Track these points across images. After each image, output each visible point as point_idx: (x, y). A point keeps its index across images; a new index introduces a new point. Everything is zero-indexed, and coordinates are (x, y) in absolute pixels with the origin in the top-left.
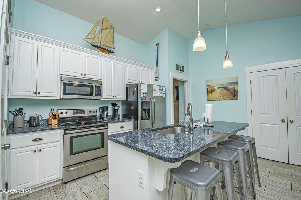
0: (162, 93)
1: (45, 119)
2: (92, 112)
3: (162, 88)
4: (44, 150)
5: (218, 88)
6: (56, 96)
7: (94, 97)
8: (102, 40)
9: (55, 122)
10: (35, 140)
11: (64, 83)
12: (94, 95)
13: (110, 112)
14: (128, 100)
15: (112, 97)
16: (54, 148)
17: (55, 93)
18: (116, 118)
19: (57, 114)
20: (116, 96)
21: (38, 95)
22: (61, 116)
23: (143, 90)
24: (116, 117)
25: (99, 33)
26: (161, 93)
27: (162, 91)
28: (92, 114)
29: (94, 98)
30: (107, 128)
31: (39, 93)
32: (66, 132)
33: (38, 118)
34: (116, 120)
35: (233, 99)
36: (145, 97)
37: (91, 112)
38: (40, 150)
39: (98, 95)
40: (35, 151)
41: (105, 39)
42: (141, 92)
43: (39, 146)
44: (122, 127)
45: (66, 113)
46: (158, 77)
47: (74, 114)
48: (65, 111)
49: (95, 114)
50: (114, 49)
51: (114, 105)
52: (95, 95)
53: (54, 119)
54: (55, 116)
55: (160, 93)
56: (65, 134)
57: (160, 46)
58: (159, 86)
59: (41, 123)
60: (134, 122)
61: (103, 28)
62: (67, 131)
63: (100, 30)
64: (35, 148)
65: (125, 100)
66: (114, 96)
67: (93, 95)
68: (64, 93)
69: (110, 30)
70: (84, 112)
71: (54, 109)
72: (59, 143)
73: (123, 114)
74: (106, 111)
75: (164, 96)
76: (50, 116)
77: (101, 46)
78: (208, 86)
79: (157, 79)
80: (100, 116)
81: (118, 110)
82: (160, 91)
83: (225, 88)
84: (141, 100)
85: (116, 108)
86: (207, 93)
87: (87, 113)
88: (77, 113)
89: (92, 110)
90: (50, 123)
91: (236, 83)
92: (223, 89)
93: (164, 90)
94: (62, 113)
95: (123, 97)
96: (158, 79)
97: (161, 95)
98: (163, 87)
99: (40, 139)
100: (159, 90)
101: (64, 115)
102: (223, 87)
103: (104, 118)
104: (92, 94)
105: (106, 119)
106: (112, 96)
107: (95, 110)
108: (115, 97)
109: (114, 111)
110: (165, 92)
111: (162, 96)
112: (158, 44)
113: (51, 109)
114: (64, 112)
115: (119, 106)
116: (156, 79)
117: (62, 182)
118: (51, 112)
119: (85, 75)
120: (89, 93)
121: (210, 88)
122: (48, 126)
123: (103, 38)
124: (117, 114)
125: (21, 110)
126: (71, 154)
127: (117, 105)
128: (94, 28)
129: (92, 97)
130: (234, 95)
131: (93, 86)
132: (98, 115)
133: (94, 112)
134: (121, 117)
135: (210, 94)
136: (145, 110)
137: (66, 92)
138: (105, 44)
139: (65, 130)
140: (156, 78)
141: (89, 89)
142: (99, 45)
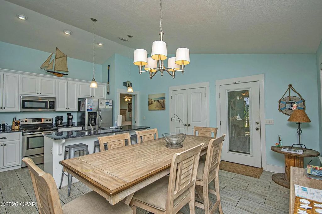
1: (10, 126)
2: (49, 120)
3: (108, 102)
4: (8, 145)
5: (155, 101)
6: (17, 109)
7: (48, 109)
8: (57, 66)
9: (17, 128)
10: (1, 139)
11: (23, 101)
12: (48, 108)
13: (65, 121)
14: (81, 110)
15: (65, 109)
16: (15, 144)
18: (70, 125)
19: (18, 123)
20: (69, 108)
21: (4, 109)
22: (21, 123)
23: (89, 104)
25: (53, 62)
27: (108, 104)
28: (49, 122)
29: (48, 110)
31: (4, 108)
32: (24, 134)
33: (4, 125)
35: (162, 110)
36: (91, 109)
37: (47, 120)
38: (5, 145)
39: (52, 108)
40: (2, 146)
41: (59, 65)
43: (4, 142)
45: (26, 121)
47: (32, 122)
49: (51, 122)
50: (68, 72)
51: (69, 114)
52: (49, 108)
53: (16, 126)
54: (16, 124)
56: (23, 135)
57: (110, 67)
59: (6, 128)
60: (83, 127)
61: (57, 58)
63: (54, 59)
64: (2, 143)
65: (78, 110)
66: (67, 108)
68: (24, 107)
69: (63, 58)
70: (41, 121)
71: (15, 119)
72: (19, 141)
74: (60, 120)
75: (111, 107)
76: (13, 124)
77: (55, 71)
78: (149, 99)
79: (108, 93)
80: (56, 123)
81: (72, 119)
82: (107, 104)
83: (158, 101)
84: (88, 111)
85: (70, 117)
86: (149, 105)
88: (35, 122)
90: (13, 129)
91: (164, 98)
92: (157, 102)
93: (111, 103)
94: (22, 121)
95: (76, 109)
97: (107, 107)
99: (5, 138)
101: (24, 123)
102: (157, 101)
103: (58, 125)
104: (46, 107)
105: (60, 125)
107: (51, 119)
109: (69, 119)
110: (112, 105)
111: (108, 107)
112: (109, 66)
113: (14, 119)
115: (73, 116)
117: (22, 167)
118: (14, 121)
119: (41, 94)
120: (44, 107)
121: (150, 101)
122: (12, 131)
123: (57, 65)
124: (71, 122)
126: (28, 148)
127: (71, 115)
128: (49, 59)
129: (46, 110)
130: (163, 107)
131: (47, 101)
132: (54, 122)
134: (76, 124)
135: (150, 106)
136: (91, 118)
138: (59, 69)
139: (23, 133)
141: (44, 103)
142: (53, 70)
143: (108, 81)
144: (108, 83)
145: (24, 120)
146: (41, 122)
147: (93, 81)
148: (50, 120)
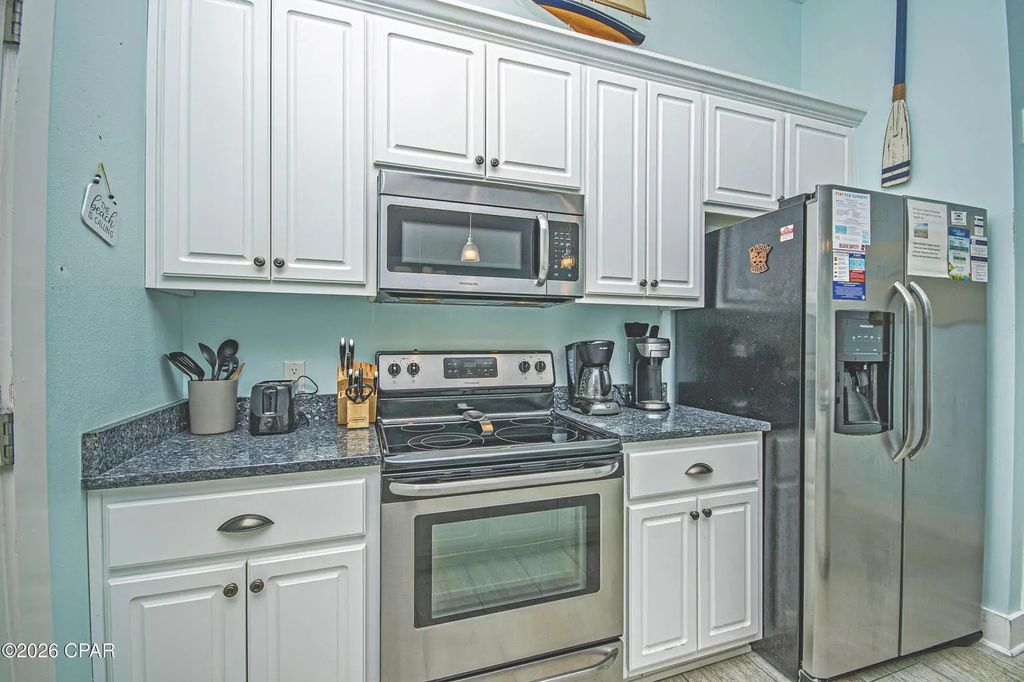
0: (966, 255)
2: (532, 367)
3: (964, 222)
4: (282, 583)
6: (360, 278)
7: (540, 284)
9: (359, 414)
10: (232, 527)
11: (391, 208)
12: (542, 275)
13: (618, 373)
14: (720, 305)
15: (632, 287)
16: (334, 575)
17: (355, 263)
18: (655, 407)
19: (369, 379)
21: (276, 274)
22: (387, 383)
23: (843, 230)
24: (650, 398)
26: (963, 254)
27: (965, 243)
29: (542, 291)
30: (619, 473)
31: (280, 264)
34: (652, 416)
36: (859, 281)
37: (524, 367)
38: (257, 587)
40: (230, 591)
42: (836, 245)
43: (254, 562)
44: (705, 470)
45: (413, 369)
46: (907, 164)
47: (447, 376)
48: (410, 359)
49: (546, 378)
50: (644, 17)
51: (636, 331)
52: (550, 276)
53: (354, 400)
54: (356, 387)
55: (951, 252)
56: (387, 497)
58: (952, 207)
60: (769, 439)
62: (398, 479)
64: (232, 570)
65: (701, 304)
66: (643, 284)
67: (536, 276)
68: (394, 262)
70: (492, 371)
71: (352, 349)
72: (360, 547)
73: (683, 379)
74: (600, 366)
75: (980, 274)
76: (339, 383)
79: (898, 173)
80: (572, 389)
81: (660, 361)
82: (957, 244)
84: (836, 297)
85: (652, 349)
87: (508, 372)
88: (462, 373)
89: (533, 360)
90: (340, 419)
93: (978, 234)
94: (395, 369)
95: (693, 289)
96: (907, 174)
97: (963, 270)
98: (972, 211)
99: (262, 522)
100: (951, 231)
101: (404, 382)
103: (590, 403)
105: (599, 407)
106: (635, 283)
107: (547, 359)
108: (649, 291)
109: (641, 365)
110: (983, 251)
111: (965, 273)
113: (342, 348)
114: (404, 362)
115: (668, 342)
116: (884, 181)
118: (343, 365)
119: (495, 164)
120: (517, 266)
124: (652, 385)
125: (228, 352)
127: (654, 335)
129: (530, 286)
131: (537, 223)
132: (562, 382)
133: (540, 367)
136: (853, 368)
137: (405, 259)
140: (885, 171)
141: (515, 238)
143: (900, 77)
144: (899, 94)
145: (404, 364)
146: (495, 374)
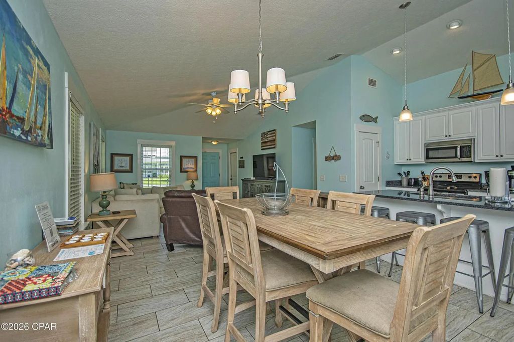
2: (473, 177)
7: (459, 159)
8: (477, 83)
9: (425, 184)
11: (427, 149)
12: (459, 157)
17: (422, 159)
20: (501, 156)
21: (410, 161)
25: (468, 79)
31: (410, 159)
33: (418, 179)
37: (470, 177)
39: (467, 157)
41: (480, 81)
45: (441, 177)
48: (440, 175)
49: (477, 180)
51: (513, 168)
52: (461, 157)
53: (424, 181)
54: (424, 179)
61: (475, 69)
66: (497, 156)
67: (457, 158)
68: (428, 157)
69: (488, 63)
89: (473, 175)
94: (436, 177)
101: (438, 179)
104: (456, 156)
106: (494, 156)
107: (477, 176)
109: (510, 177)
113: (422, 172)
119: (450, 136)
120: (454, 156)
123: (477, 80)
125: (408, 173)
128: (461, 78)
129: (457, 160)
131: (457, 147)
137: (430, 157)
138: (480, 87)
141: (452, 151)
142: (471, 93)
145: (438, 175)
146: (461, 178)
147: (404, 109)
148: (475, 177)
